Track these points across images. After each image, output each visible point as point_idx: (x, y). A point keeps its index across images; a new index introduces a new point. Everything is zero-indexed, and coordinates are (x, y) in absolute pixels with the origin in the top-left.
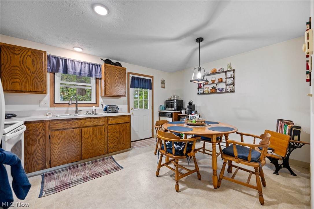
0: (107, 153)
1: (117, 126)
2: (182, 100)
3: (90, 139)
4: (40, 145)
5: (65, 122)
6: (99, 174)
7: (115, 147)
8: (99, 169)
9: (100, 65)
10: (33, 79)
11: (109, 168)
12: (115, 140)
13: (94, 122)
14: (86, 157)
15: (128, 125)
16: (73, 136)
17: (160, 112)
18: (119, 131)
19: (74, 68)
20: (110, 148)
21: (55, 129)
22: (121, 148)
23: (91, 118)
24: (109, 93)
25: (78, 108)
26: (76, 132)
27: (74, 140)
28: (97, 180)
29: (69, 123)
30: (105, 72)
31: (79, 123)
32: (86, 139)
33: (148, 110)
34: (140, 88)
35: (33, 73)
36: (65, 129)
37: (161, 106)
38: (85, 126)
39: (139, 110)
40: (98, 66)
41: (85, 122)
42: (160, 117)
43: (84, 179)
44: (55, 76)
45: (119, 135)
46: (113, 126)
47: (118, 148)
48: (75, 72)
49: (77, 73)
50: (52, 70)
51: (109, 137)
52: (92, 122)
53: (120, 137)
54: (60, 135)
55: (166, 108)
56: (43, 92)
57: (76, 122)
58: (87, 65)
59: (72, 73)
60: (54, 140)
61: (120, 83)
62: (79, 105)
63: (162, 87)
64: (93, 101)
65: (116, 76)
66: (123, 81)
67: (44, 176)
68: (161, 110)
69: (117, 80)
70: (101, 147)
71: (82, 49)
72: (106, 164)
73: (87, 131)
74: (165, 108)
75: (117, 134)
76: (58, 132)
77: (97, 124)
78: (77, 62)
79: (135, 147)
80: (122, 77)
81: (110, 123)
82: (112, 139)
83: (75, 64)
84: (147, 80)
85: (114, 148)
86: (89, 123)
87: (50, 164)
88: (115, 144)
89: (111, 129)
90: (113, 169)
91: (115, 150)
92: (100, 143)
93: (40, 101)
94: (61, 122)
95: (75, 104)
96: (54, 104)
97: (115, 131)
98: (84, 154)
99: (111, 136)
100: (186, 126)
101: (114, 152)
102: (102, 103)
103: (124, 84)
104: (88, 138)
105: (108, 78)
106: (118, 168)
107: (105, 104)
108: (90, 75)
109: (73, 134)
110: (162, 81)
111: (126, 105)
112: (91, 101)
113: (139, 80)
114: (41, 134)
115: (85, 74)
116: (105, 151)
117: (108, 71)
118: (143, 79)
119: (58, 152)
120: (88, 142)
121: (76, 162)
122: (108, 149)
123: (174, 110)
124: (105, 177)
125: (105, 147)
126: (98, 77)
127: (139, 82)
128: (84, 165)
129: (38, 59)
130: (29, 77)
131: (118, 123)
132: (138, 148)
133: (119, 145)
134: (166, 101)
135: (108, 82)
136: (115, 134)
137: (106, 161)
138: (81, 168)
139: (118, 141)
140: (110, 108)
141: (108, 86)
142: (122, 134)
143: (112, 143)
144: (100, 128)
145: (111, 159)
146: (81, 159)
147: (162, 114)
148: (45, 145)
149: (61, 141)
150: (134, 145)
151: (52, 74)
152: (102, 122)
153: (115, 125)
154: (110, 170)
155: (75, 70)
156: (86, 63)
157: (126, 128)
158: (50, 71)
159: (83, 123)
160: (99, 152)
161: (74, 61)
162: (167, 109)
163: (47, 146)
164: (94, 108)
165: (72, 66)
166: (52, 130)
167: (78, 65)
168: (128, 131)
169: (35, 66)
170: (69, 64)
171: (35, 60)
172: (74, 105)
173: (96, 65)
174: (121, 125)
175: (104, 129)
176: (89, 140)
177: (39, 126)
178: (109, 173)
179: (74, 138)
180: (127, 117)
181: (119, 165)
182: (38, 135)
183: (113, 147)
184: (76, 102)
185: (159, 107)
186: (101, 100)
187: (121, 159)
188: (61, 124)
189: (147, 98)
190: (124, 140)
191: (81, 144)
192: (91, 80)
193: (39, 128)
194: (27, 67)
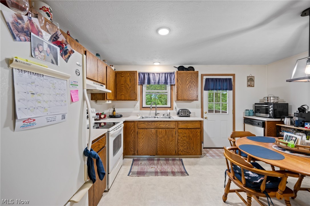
0: (177, 154)
1: (187, 131)
2: (286, 102)
3: (163, 138)
4: (132, 138)
5: (146, 123)
6: (166, 173)
7: (184, 150)
8: (168, 168)
9: (174, 73)
10: (130, 92)
11: (176, 170)
12: (185, 145)
13: (166, 125)
14: (160, 154)
15: (198, 131)
16: (151, 135)
17: (246, 118)
18: (189, 135)
19: (154, 79)
20: (180, 151)
21: (140, 127)
22: (191, 153)
23: (164, 121)
24: (180, 98)
25: (157, 111)
26: (154, 132)
27: (152, 138)
28: (164, 178)
29: (149, 124)
30: (177, 79)
31: (156, 124)
32: (160, 138)
33: (227, 114)
34: (216, 90)
35: (130, 88)
36: (146, 129)
37: (246, 110)
38: (159, 127)
39: (214, 114)
40: (173, 74)
41: (160, 125)
42: (246, 125)
43: (155, 173)
44: (143, 87)
45: (189, 140)
46: (183, 130)
47: (188, 153)
48: (155, 83)
49: (156, 83)
50: (141, 83)
51: (179, 140)
52: (165, 125)
53: (190, 142)
54: (143, 133)
55: (255, 113)
56: (135, 99)
57: (153, 123)
58: (164, 75)
59: (153, 83)
60: (140, 136)
61: (191, 87)
62: (157, 109)
63: (249, 86)
64: (169, 105)
65: (188, 81)
66: (194, 86)
67: (134, 160)
68: (247, 115)
69: (188, 85)
70: (172, 147)
71: (160, 63)
72: (175, 166)
73: (161, 132)
74: (253, 112)
75: (187, 138)
76: (142, 130)
77: (169, 127)
78: (156, 73)
79: (207, 155)
80: (194, 81)
81: (180, 127)
82: (182, 142)
83: (155, 76)
84: (226, 79)
85: (184, 152)
86: (163, 125)
87: (137, 152)
88: (185, 147)
89: (181, 133)
90: (179, 173)
91: (185, 154)
92: (171, 144)
93: (135, 105)
94: (143, 122)
95: (155, 107)
96: (142, 108)
97: (185, 135)
98: (159, 151)
99: (181, 139)
100: (276, 148)
101: (183, 155)
102: (176, 106)
103: (196, 88)
104: (161, 138)
105: (180, 84)
106: (184, 173)
107: (179, 108)
108: (166, 83)
109: (151, 133)
110: (250, 78)
111: (199, 108)
112: (167, 104)
113: (215, 80)
114: (133, 130)
115: (162, 83)
116: (176, 152)
117: (180, 78)
118: (219, 79)
119: (142, 145)
120: (162, 141)
121: (153, 156)
122: (178, 151)
123: (269, 118)
124: (170, 178)
125: (175, 149)
126: (172, 84)
127: (215, 84)
128: (158, 160)
129: (132, 77)
130: (128, 91)
131: (188, 128)
132: (211, 157)
133: (189, 150)
134: (256, 104)
135: (180, 88)
136: (185, 138)
137: (175, 162)
138: (155, 162)
139: (188, 145)
140: (181, 112)
141: (180, 91)
142: (192, 139)
143: (182, 146)
144: (172, 131)
145: (181, 162)
146: (157, 154)
147: (248, 121)
148: (135, 138)
149: (144, 137)
150: (207, 153)
151: (141, 86)
152: (173, 126)
153: (185, 130)
154: (176, 173)
155: (155, 81)
156: (163, 74)
157: (197, 134)
158: (140, 84)
159: (158, 125)
160: (171, 152)
161: (154, 73)
162: (257, 114)
163: (136, 139)
164: (169, 111)
165: (153, 78)
166: (139, 128)
167: (157, 76)
168: (198, 138)
169: (131, 83)
170: (151, 76)
171: (131, 78)
172: (155, 109)
173: (171, 73)
174: (191, 130)
175: (175, 132)
176: (163, 140)
177: (132, 125)
178: (175, 175)
179: (152, 136)
180: (197, 123)
181: (185, 171)
182: (131, 131)
183: (183, 150)
184: (155, 106)
185: (244, 111)
186: (175, 104)
187: (189, 165)
188: (144, 124)
189: (226, 101)
190: (194, 146)
191: (156, 141)
192: (167, 87)
193: (132, 126)
194: (127, 84)
